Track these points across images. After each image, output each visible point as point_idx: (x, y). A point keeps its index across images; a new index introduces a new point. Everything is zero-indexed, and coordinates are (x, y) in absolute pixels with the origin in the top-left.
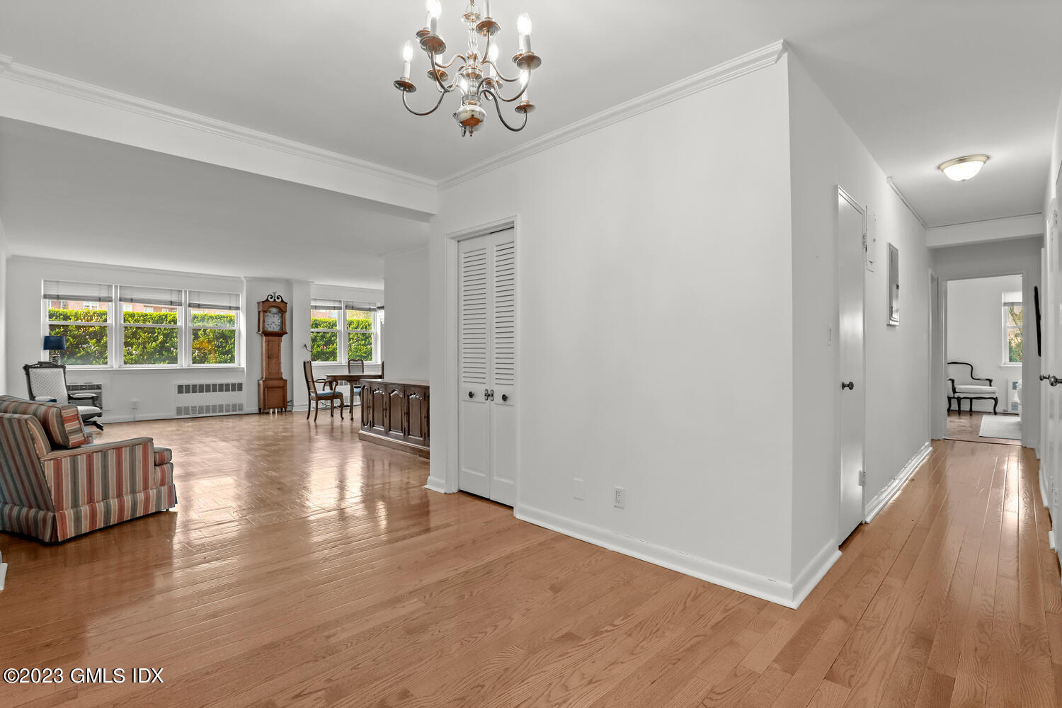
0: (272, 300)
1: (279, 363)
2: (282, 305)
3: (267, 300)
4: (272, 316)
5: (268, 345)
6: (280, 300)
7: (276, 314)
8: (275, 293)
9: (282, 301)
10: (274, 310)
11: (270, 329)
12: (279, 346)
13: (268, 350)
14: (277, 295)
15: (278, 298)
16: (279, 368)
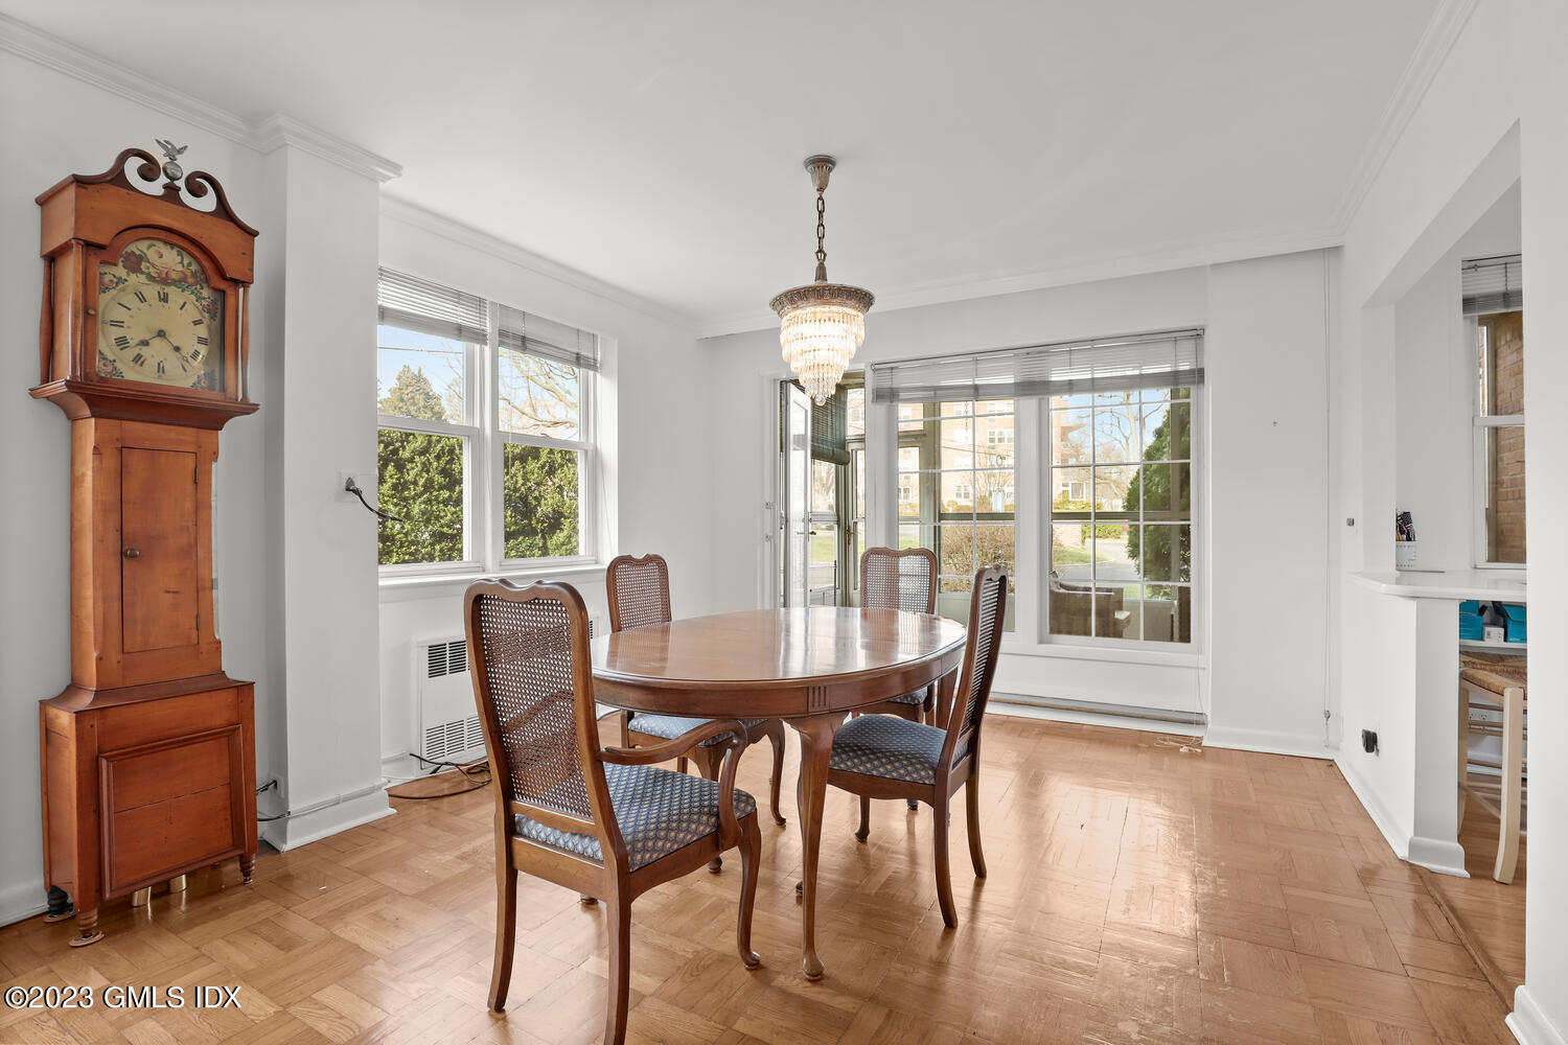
0: (156, 188)
1: (201, 588)
2: (220, 240)
3: (117, 177)
4: (151, 291)
5: (122, 472)
6: (208, 203)
7: (180, 283)
8: (173, 153)
9: (223, 210)
10: (170, 259)
11: (131, 374)
12: (199, 479)
13: (118, 504)
14: (187, 165)
15: (197, 192)
16: (203, 620)
